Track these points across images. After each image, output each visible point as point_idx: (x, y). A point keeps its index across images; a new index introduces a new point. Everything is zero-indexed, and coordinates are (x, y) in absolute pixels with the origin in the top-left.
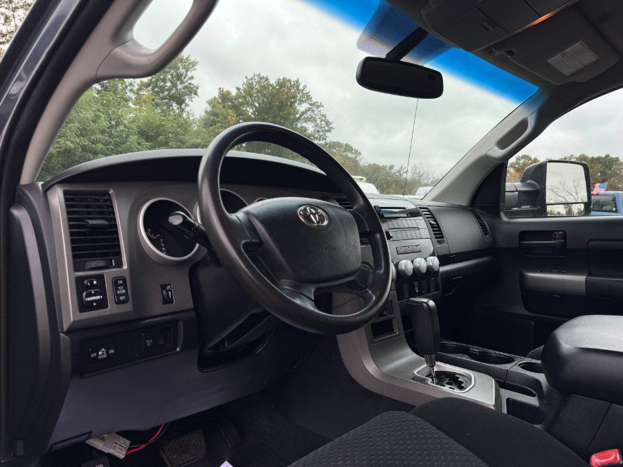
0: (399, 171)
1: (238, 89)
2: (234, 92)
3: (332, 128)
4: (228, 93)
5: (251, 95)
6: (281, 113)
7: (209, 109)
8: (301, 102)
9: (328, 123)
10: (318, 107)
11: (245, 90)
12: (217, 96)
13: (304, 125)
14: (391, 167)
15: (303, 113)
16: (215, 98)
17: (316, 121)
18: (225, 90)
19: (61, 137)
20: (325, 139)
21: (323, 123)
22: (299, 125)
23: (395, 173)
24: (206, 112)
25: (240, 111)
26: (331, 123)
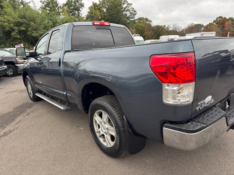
0: (168, 27)
1: (100, 1)
2: (98, 3)
3: (136, 13)
4: (96, 3)
5: (105, 3)
6: (116, 10)
7: (89, 11)
8: (124, 4)
9: (135, 11)
10: (130, 5)
11: (102, 2)
12: (92, 5)
13: (126, 13)
14: (164, 26)
15: (125, 8)
16: (91, 6)
17: (130, 11)
18: (95, 3)
19: (39, 30)
20: (134, 18)
21: (133, 11)
22: (124, 13)
23: (166, 28)
24: (88, 12)
25: (101, 10)
26: (136, 11)
